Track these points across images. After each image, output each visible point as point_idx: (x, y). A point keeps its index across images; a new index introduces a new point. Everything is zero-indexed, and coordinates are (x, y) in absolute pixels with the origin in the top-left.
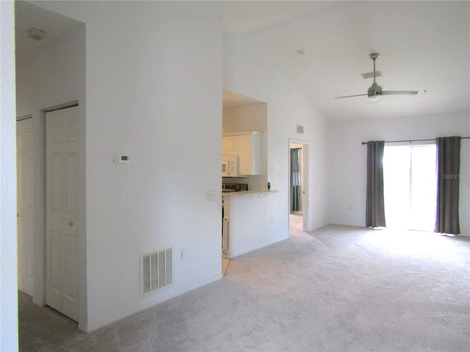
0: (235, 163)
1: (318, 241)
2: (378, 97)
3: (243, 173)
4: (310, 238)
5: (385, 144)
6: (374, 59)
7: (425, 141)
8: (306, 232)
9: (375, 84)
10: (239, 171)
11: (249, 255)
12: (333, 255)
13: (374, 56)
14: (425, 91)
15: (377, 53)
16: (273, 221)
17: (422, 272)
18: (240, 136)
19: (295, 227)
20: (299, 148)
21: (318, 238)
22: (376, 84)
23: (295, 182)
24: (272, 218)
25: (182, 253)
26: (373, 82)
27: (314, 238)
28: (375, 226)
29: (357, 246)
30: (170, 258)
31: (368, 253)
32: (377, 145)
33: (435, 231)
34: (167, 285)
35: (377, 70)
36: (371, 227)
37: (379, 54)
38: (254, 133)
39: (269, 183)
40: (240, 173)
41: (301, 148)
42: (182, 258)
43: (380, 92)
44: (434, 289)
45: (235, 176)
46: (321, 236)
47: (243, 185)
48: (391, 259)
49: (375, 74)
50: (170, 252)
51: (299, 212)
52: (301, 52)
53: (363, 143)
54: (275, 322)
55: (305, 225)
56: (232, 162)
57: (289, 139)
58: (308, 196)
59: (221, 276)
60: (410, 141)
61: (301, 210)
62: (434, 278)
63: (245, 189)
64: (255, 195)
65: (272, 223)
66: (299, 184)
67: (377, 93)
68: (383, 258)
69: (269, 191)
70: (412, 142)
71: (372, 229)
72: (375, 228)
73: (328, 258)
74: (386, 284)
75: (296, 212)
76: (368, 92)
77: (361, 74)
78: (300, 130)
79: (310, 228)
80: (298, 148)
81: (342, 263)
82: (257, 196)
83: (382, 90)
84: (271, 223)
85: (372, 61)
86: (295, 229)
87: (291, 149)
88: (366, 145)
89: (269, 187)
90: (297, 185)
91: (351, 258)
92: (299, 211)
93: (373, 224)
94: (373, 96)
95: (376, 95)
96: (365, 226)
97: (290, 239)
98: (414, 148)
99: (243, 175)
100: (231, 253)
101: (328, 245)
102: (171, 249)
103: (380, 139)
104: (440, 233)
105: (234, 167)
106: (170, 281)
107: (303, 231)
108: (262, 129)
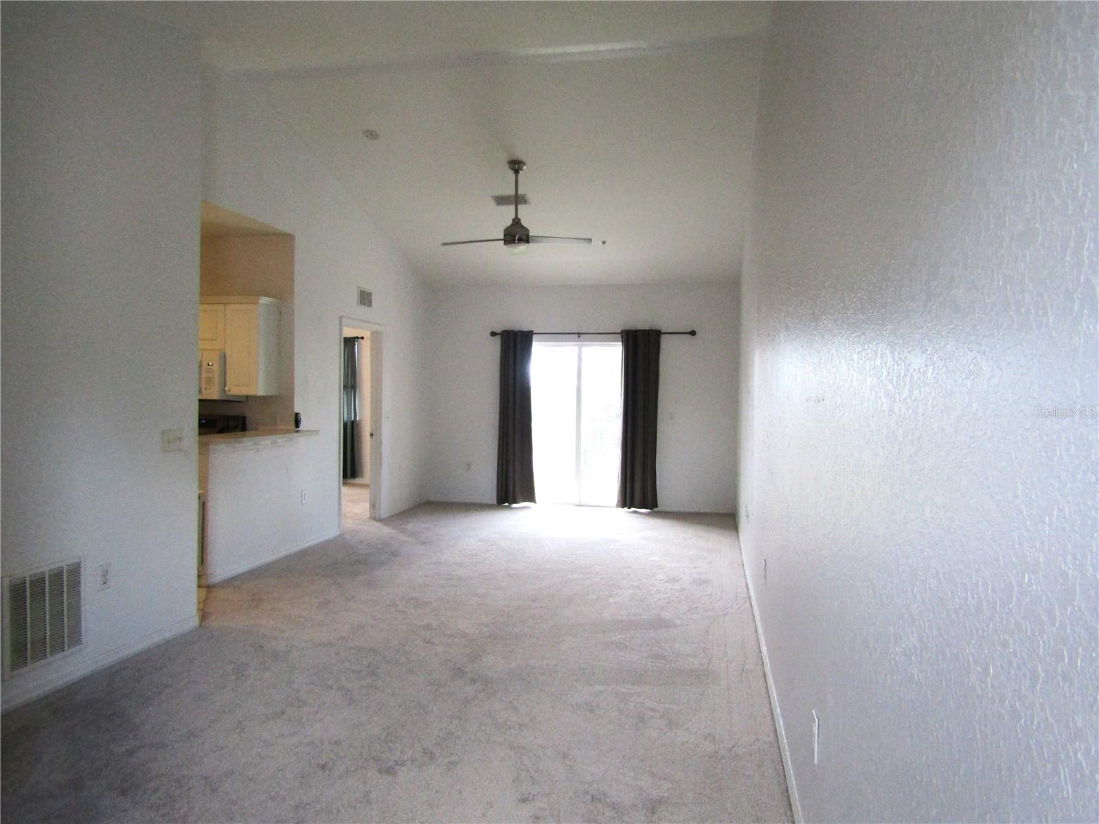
0: (216, 368)
1: (402, 537)
2: (523, 247)
3: (236, 388)
4: (386, 531)
5: (534, 336)
6: (517, 172)
7: (603, 335)
8: (375, 519)
9: (516, 222)
10: (225, 386)
11: (254, 574)
12: (435, 560)
13: (516, 166)
14: (604, 243)
15: (520, 159)
16: (306, 498)
17: (593, 576)
18: (227, 305)
19: (350, 513)
20: (357, 337)
21: (403, 531)
22: (519, 220)
23: (348, 414)
24: (304, 492)
25: (105, 573)
26: (514, 217)
27: (395, 531)
28: (515, 502)
29: (480, 540)
30: (75, 584)
31: (503, 552)
32: (519, 340)
33: (617, 506)
34: (69, 647)
35: (520, 192)
36: (507, 504)
37: (524, 164)
38: (264, 300)
39: (297, 414)
40: (229, 391)
41: (362, 338)
42: (105, 583)
43: (525, 237)
44: (611, 600)
45: (215, 397)
46: (410, 526)
47: (235, 418)
48: (544, 558)
49: (518, 200)
50: (75, 571)
51: (357, 481)
52: (371, 135)
53: (493, 334)
54: (331, 688)
55: (374, 506)
56: (208, 364)
57: (341, 317)
58: (381, 443)
59: (195, 621)
60: (579, 334)
61: (362, 476)
62: (612, 582)
63: (240, 427)
64: (266, 441)
65: (304, 502)
66: (358, 419)
67: (520, 240)
68: (529, 557)
69: (297, 431)
70: (581, 336)
71: (509, 508)
72: (514, 505)
73: (427, 566)
74: (534, 601)
75: (351, 481)
76: (505, 236)
77: (492, 197)
78: (365, 298)
79: (384, 512)
80: (355, 338)
81: (454, 573)
82: (270, 442)
83: (531, 234)
84: (302, 504)
85: (511, 174)
86: (351, 515)
87: (345, 338)
88: (498, 339)
89: (297, 423)
90: (353, 419)
91: (472, 562)
92: (357, 479)
93: (510, 496)
94: (513, 244)
95: (518, 243)
96: (495, 502)
97: (341, 536)
98: (584, 349)
99: (235, 396)
100: (211, 574)
101: (423, 543)
102: (79, 564)
103: (525, 328)
104: (626, 509)
105: (213, 375)
106: (76, 637)
107: (370, 518)
108: (282, 294)
